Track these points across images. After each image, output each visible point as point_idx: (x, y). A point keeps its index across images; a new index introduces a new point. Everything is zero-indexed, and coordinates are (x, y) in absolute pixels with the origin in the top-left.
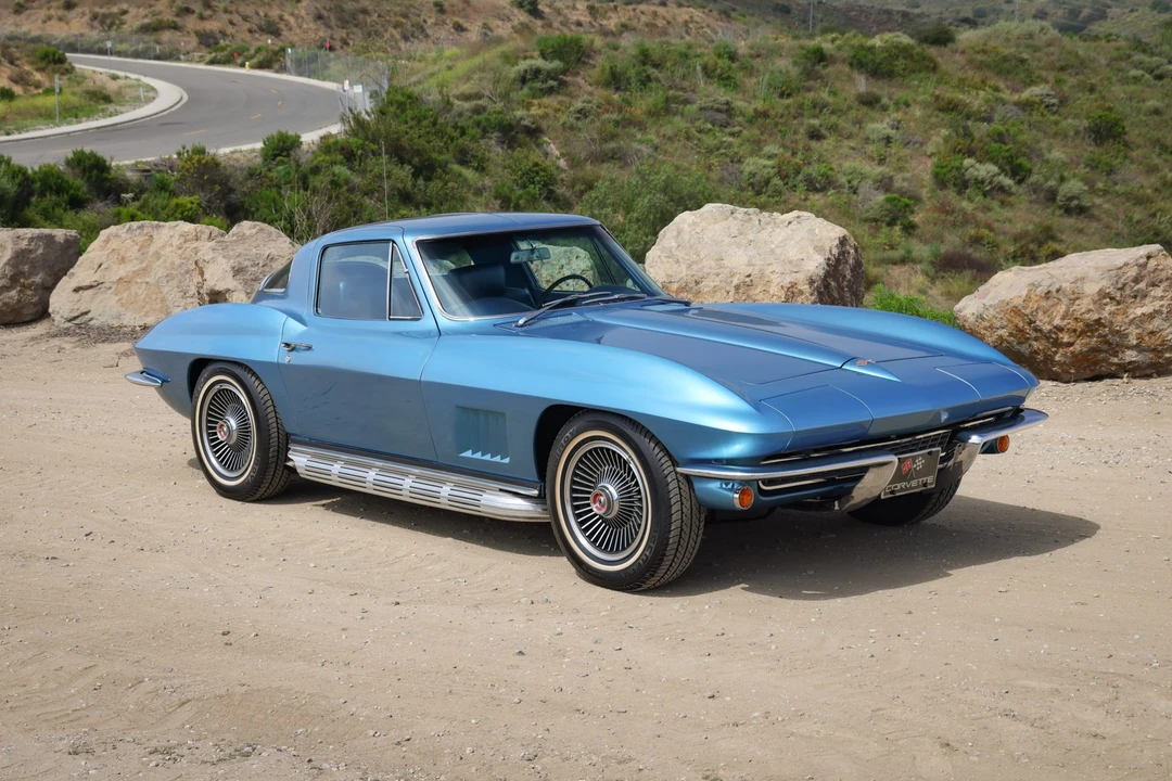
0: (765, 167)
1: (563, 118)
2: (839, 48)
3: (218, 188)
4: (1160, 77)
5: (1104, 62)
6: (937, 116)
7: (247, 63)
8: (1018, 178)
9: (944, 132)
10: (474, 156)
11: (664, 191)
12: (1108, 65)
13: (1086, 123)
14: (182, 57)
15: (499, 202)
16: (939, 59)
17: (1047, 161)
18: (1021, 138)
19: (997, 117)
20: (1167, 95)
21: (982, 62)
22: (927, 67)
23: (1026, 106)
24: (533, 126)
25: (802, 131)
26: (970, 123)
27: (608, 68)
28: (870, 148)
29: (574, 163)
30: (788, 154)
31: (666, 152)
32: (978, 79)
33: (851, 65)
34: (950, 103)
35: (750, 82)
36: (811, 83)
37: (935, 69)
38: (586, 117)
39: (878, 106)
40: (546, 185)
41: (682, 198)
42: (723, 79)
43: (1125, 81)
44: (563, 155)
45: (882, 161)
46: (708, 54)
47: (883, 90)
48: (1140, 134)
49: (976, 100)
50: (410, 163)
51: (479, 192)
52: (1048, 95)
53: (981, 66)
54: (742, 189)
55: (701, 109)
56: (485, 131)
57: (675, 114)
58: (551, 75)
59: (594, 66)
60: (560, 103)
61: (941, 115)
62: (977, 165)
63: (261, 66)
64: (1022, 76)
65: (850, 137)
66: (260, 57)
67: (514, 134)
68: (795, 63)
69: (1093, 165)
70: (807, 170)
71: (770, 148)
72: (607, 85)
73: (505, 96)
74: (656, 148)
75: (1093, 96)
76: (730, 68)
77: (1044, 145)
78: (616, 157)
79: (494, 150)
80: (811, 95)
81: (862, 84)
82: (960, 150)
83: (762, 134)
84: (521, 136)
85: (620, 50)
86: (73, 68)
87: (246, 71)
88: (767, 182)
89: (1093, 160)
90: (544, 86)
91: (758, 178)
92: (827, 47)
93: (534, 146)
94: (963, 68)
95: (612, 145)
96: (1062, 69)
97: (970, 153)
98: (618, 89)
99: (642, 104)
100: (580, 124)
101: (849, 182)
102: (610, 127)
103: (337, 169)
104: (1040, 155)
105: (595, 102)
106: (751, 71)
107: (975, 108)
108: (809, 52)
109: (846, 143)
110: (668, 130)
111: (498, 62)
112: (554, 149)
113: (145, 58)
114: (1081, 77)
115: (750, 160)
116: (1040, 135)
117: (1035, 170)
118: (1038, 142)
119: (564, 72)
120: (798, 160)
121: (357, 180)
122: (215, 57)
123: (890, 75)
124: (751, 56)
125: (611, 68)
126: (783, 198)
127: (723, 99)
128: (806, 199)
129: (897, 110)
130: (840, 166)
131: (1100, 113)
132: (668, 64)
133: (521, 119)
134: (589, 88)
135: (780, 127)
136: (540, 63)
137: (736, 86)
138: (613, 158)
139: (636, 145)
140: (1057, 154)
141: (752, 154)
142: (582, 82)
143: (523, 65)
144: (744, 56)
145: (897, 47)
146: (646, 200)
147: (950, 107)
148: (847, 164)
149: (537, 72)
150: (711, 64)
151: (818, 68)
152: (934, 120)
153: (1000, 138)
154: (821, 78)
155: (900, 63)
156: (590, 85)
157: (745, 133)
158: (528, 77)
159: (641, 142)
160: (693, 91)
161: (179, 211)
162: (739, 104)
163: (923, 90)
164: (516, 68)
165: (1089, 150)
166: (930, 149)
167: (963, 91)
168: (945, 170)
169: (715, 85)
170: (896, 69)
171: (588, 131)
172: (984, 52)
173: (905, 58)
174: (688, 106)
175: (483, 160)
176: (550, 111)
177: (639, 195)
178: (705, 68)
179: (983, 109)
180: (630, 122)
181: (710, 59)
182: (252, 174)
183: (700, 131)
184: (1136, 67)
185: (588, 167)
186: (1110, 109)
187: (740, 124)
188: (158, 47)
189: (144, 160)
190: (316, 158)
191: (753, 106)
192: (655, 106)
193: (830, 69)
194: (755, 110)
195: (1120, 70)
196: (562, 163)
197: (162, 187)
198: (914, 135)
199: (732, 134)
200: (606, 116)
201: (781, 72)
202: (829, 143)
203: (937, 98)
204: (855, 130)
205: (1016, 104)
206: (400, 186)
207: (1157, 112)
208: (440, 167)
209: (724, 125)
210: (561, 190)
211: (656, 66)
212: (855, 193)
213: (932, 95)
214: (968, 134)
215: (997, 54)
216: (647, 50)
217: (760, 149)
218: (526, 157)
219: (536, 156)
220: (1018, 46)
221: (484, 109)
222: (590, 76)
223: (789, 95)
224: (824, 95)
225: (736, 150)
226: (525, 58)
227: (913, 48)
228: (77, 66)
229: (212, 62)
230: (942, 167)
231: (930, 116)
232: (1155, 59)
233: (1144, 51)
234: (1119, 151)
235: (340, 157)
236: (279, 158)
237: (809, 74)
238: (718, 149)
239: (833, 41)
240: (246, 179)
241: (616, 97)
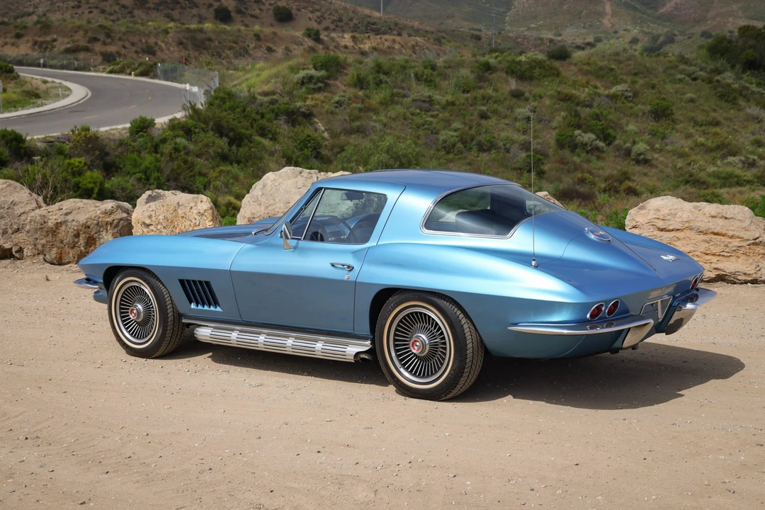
0: (452, 136)
1: (327, 107)
2: (500, 62)
3: (97, 153)
4: (695, 79)
5: (661, 70)
6: (559, 104)
7: (133, 73)
8: (608, 142)
9: (563, 114)
10: (270, 131)
11: (388, 152)
12: (664, 72)
13: (649, 108)
14: (92, 69)
15: (285, 159)
16: (561, 69)
17: (626, 132)
18: (610, 117)
19: (595, 104)
20: (698, 90)
21: (587, 70)
22: (553, 74)
23: (613, 97)
24: (308, 112)
25: (476, 114)
26: (578, 108)
27: (356, 75)
28: (518, 124)
29: (334, 135)
30: (467, 128)
31: (391, 127)
32: (584, 81)
33: (507, 72)
34: (566, 95)
35: (444, 84)
36: (482, 84)
37: (558, 75)
38: (341, 106)
39: (523, 98)
40: (315, 149)
41: (399, 157)
42: (428, 82)
43: (674, 81)
44: (326, 130)
45: (525, 132)
46: (419, 66)
47: (526, 88)
48: (682, 115)
49: (583, 94)
50: (227, 136)
51: (272, 154)
52: (626, 91)
53: (586, 73)
54: (438, 150)
55: (413, 101)
56: (277, 115)
57: (397, 104)
58: (319, 80)
59: (347, 74)
60: (325, 97)
61: (562, 103)
62: (583, 134)
63: (142, 74)
64: (611, 79)
65: (505, 117)
66: (141, 69)
67: (294, 117)
68: (472, 72)
69: (653, 134)
70: (479, 138)
71: (456, 125)
72: (355, 86)
73: (290, 93)
74: (385, 125)
75: (653, 91)
76: (432, 75)
77: (623, 121)
78: (361, 131)
79: (283, 127)
80: (482, 91)
81: (513, 84)
82: (573, 125)
83: (451, 115)
84: (300, 118)
85: (364, 64)
86: (18, 76)
87: (132, 77)
88: (454, 146)
89: (653, 131)
90: (315, 87)
91: (448, 144)
92: (492, 61)
93: (308, 124)
94: (576, 73)
95: (357, 123)
96: (636, 74)
97: (579, 127)
98: (361, 88)
99: (377, 97)
100: (337, 110)
101: (504, 145)
102: (356, 112)
103: (178, 140)
104: (621, 128)
105: (347, 96)
106: (445, 77)
107: (582, 99)
108: (480, 65)
109: (503, 121)
110: (392, 113)
111: (287, 72)
112: (321, 126)
113: (68, 70)
114: (647, 80)
115: (443, 132)
116: (622, 115)
117: (618, 137)
118: (620, 119)
119: (329, 78)
120: (473, 132)
121: (191, 147)
122: (113, 69)
123: (531, 78)
124: (445, 67)
125: (358, 75)
126: (464, 155)
127: (427, 94)
128: (477, 156)
129: (535, 101)
130: (499, 135)
131: (658, 101)
132: (393, 73)
133: (300, 107)
134: (344, 88)
135: (462, 111)
136: (313, 72)
137: (436, 87)
138: (358, 131)
139: (372, 124)
140: (631, 127)
141: (445, 128)
142: (339, 84)
143: (302, 74)
144: (440, 67)
145: (535, 61)
146: (376, 158)
147: (567, 98)
148: (503, 134)
149: (311, 78)
150: (420, 72)
151: (486, 74)
152: (557, 106)
153: (597, 117)
154: (488, 80)
155: (537, 71)
156: (345, 86)
157: (441, 115)
158: (305, 81)
159: (375, 121)
160: (409, 89)
161: (70, 167)
162: (437, 97)
163: (549, 88)
164: (298, 75)
165: (652, 125)
166: (554, 124)
167: (575, 88)
168: (563, 137)
169: (423, 86)
170: (535, 75)
171: (342, 115)
172: (589, 64)
173: (540, 68)
174: (405, 99)
175: (276, 133)
176: (318, 102)
177: (371, 155)
178: (416, 75)
179: (587, 99)
180: (369, 109)
181: (419, 69)
182: (121, 143)
183: (413, 114)
184: (681, 73)
185: (342, 137)
186: (664, 99)
187: (437, 110)
188: (76, 63)
189: (51, 135)
190: (164, 133)
191: (445, 98)
192: (385, 99)
193: (494, 76)
194: (447, 101)
195: (670, 75)
196: (326, 135)
197: (60, 152)
198: (545, 116)
199: (432, 116)
200: (354, 105)
201: (463, 77)
202: (492, 122)
203: (559, 93)
204: (509, 113)
205: (608, 96)
206: (220, 151)
207: (692, 100)
208: (247, 138)
209: (427, 111)
210: (324, 152)
211: (386, 73)
212: (508, 152)
213: (556, 91)
214: (577, 115)
215: (596, 65)
216: (380, 64)
217: (450, 125)
218: (303, 131)
219: (309, 131)
220: (609, 60)
221: (277, 101)
222: (344, 80)
223: (468, 92)
224: (490, 91)
225: (434, 126)
226: (304, 69)
227: (544, 61)
228: (21, 74)
229: (111, 72)
230: (562, 136)
231: (554, 104)
232: (692, 68)
233: (686, 63)
234: (669, 125)
235: (181, 133)
236: (141, 133)
237: (481, 79)
238: (423, 125)
239: (496, 57)
240: (118, 147)
241: (361, 93)
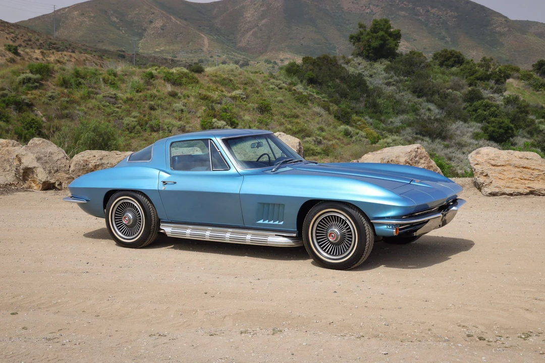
0: (133, 121)
1: (43, 100)
2: (159, 73)
4: (280, 88)
5: (260, 82)
6: (200, 101)
8: (233, 127)
9: (204, 108)
10: (4, 116)
11: (94, 131)
12: (262, 83)
13: (257, 105)
15: (17, 136)
16: (199, 79)
17: (243, 120)
18: (234, 111)
19: (223, 102)
20: (284, 95)
21: (215, 80)
22: (194, 82)
23: (234, 98)
24: (30, 103)
25: (147, 106)
26: (213, 104)
27: (61, 78)
28: (175, 114)
29: (49, 119)
30: (142, 116)
31: (90, 115)
32: (215, 87)
33: (164, 80)
34: (205, 96)
35: (123, 86)
36: (149, 87)
37: (198, 82)
38: (53, 99)
39: (177, 97)
40: (38, 128)
41: (101, 134)
42: (112, 84)
43: (268, 89)
44: (44, 115)
45: (180, 119)
46: (105, 74)
47: (178, 90)
48: (276, 110)
49: (215, 95)
51: (7, 131)
52: (242, 94)
53: (215, 82)
54: (124, 131)
55: (104, 97)
56: (7, 105)
57: (93, 98)
58: (36, 81)
59: (55, 78)
60: (40, 93)
61: (202, 101)
62: (218, 121)
64: (231, 86)
65: (166, 109)
67: (22, 106)
68: (142, 79)
69: (261, 122)
70: (151, 123)
71: (134, 114)
72: (62, 86)
73: (16, 90)
74: (86, 113)
75: (258, 95)
76: (114, 80)
77: (242, 113)
79: (13, 114)
80: (149, 92)
81: (169, 88)
82: (211, 115)
83: (130, 107)
84: (24, 107)
85: (66, 71)
88: (134, 127)
89: (260, 120)
90: (33, 85)
91: (130, 126)
92: (154, 72)
93: (31, 112)
94: (208, 82)
95: (66, 111)
96: (246, 84)
97: (215, 117)
98: (66, 87)
99: (78, 94)
100: (51, 102)
101: (168, 128)
102: (65, 104)
104: (241, 118)
105: (57, 93)
106: (123, 81)
107: (215, 98)
108: (147, 74)
109: (165, 111)
110: (90, 105)
111: (10, 75)
112: (39, 113)
114: (253, 87)
115: (127, 118)
116: (240, 110)
117: (240, 124)
118: (239, 112)
119: (42, 79)
120: (146, 118)
123: (180, 84)
124: (123, 75)
125: (63, 78)
126: (141, 134)
127: (113, 93)
128: (151, 135)
129: (185, 99)
130: (164, 121)
131: (261, 101)
132: (88, 77)
133: (24, 99)
134: (54, 87)
135: (138, 105)
136: (30, 75)
137: (118, 87)
138: (67, 117)
139: (76, 112)
140: (247, 117)
141: (127, 116)
142: (50, 84)
143: (22, 76)
144: (120, 75)
145: (182, 73)
146: (86, 135)
147: (205, 98)
148: (166, 121)
149: (29, 79)
150: (106, 78)
151: (151, 81)
152: (199, 103)
153: (225, 110)
154: (153, 85)
155: (184, 80)
156: (54, 85)
157: (123, 107)
158: (25, 81)
159: (79, 110)
160: (99, 89)
162: (120, 95)
163: (192, 91)
164: (19, 77)
165: (258, 116)
166: (199, 114)
167: (209, 92)
168: (205, 123)
169: (109, 87)
170: (183, 82)
171: (55, 105)
172: (216, 76)
173: (186, 78)
174: (98, 95)
175: (8, 117)
176: (37, 97)
177: (82, 133)
178: (104, 79)
179: (218, 99)
180: (72, 102)
181: (106, 76)
183: (104, 106)
184: (272, 84)
185: (56, 121)
186: (265, 100)
187: (121, 103)
191: (126, 96)
192: (84, 95)
193: (156, 81)
194: (127, 98)
195: (266, 85)
196: (44, 119)
198: (192, 109)
199: (118, 108)
200: (63, 99)
201: (136, 82)
202: (158, 112)
203: (200, 94)
204: (168, 106)
205: (230, 97)
207: (281, 102)
209: (114, 104)
210: (45, 131)
211: (83, 78)
212: (170, 132)
213: (198, 93)
214: (213, 109)
215: (221, 77)
216: (78, 71)
217: (130, 114)
218: (28, 116)
219: (32, 116)
220: (228, 74)
221: (7, 95)
222: (53, 82)
223: (140, 92)
224: (155, 91)
225: (120, 114)
226: (23, 73)
227: (188, 73)
230: (204, 122)
231: (198, 101)
232: (278, 81)
233: (274, 78)
234: (269, 116)
237: (148, 83)
238: (112, 114)
239: (156, 70)
241: (66, 91)
